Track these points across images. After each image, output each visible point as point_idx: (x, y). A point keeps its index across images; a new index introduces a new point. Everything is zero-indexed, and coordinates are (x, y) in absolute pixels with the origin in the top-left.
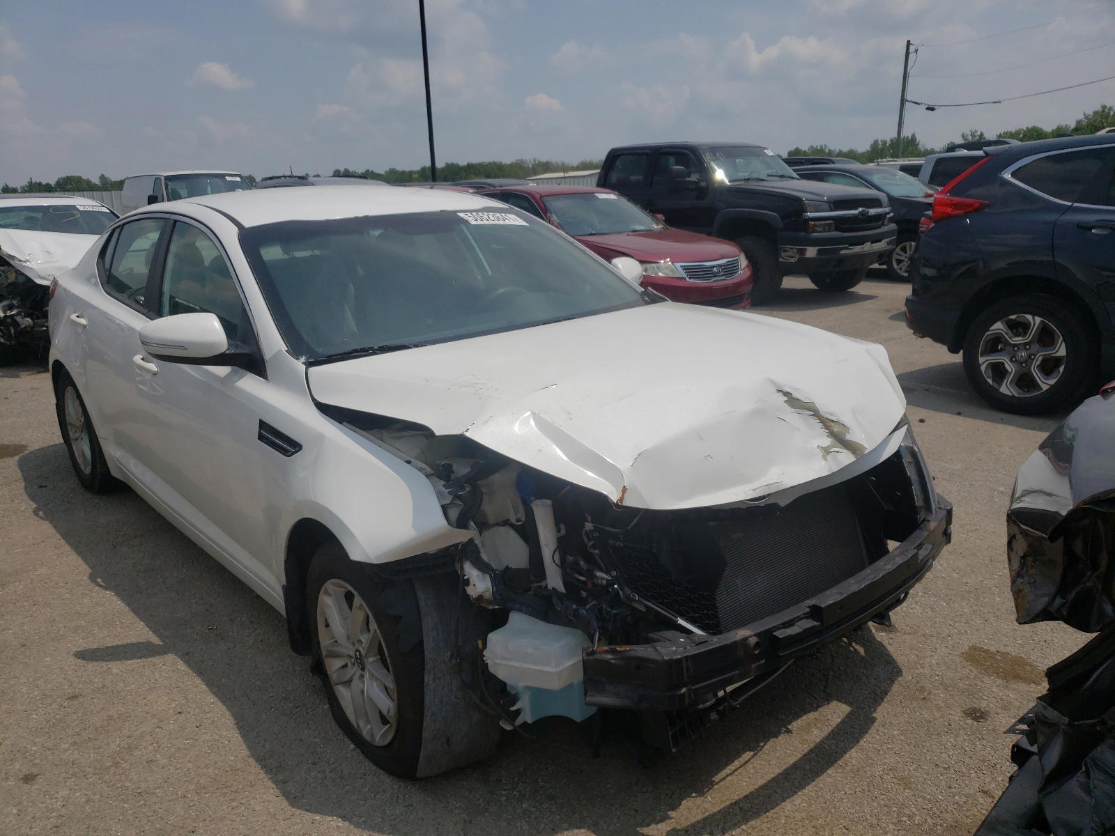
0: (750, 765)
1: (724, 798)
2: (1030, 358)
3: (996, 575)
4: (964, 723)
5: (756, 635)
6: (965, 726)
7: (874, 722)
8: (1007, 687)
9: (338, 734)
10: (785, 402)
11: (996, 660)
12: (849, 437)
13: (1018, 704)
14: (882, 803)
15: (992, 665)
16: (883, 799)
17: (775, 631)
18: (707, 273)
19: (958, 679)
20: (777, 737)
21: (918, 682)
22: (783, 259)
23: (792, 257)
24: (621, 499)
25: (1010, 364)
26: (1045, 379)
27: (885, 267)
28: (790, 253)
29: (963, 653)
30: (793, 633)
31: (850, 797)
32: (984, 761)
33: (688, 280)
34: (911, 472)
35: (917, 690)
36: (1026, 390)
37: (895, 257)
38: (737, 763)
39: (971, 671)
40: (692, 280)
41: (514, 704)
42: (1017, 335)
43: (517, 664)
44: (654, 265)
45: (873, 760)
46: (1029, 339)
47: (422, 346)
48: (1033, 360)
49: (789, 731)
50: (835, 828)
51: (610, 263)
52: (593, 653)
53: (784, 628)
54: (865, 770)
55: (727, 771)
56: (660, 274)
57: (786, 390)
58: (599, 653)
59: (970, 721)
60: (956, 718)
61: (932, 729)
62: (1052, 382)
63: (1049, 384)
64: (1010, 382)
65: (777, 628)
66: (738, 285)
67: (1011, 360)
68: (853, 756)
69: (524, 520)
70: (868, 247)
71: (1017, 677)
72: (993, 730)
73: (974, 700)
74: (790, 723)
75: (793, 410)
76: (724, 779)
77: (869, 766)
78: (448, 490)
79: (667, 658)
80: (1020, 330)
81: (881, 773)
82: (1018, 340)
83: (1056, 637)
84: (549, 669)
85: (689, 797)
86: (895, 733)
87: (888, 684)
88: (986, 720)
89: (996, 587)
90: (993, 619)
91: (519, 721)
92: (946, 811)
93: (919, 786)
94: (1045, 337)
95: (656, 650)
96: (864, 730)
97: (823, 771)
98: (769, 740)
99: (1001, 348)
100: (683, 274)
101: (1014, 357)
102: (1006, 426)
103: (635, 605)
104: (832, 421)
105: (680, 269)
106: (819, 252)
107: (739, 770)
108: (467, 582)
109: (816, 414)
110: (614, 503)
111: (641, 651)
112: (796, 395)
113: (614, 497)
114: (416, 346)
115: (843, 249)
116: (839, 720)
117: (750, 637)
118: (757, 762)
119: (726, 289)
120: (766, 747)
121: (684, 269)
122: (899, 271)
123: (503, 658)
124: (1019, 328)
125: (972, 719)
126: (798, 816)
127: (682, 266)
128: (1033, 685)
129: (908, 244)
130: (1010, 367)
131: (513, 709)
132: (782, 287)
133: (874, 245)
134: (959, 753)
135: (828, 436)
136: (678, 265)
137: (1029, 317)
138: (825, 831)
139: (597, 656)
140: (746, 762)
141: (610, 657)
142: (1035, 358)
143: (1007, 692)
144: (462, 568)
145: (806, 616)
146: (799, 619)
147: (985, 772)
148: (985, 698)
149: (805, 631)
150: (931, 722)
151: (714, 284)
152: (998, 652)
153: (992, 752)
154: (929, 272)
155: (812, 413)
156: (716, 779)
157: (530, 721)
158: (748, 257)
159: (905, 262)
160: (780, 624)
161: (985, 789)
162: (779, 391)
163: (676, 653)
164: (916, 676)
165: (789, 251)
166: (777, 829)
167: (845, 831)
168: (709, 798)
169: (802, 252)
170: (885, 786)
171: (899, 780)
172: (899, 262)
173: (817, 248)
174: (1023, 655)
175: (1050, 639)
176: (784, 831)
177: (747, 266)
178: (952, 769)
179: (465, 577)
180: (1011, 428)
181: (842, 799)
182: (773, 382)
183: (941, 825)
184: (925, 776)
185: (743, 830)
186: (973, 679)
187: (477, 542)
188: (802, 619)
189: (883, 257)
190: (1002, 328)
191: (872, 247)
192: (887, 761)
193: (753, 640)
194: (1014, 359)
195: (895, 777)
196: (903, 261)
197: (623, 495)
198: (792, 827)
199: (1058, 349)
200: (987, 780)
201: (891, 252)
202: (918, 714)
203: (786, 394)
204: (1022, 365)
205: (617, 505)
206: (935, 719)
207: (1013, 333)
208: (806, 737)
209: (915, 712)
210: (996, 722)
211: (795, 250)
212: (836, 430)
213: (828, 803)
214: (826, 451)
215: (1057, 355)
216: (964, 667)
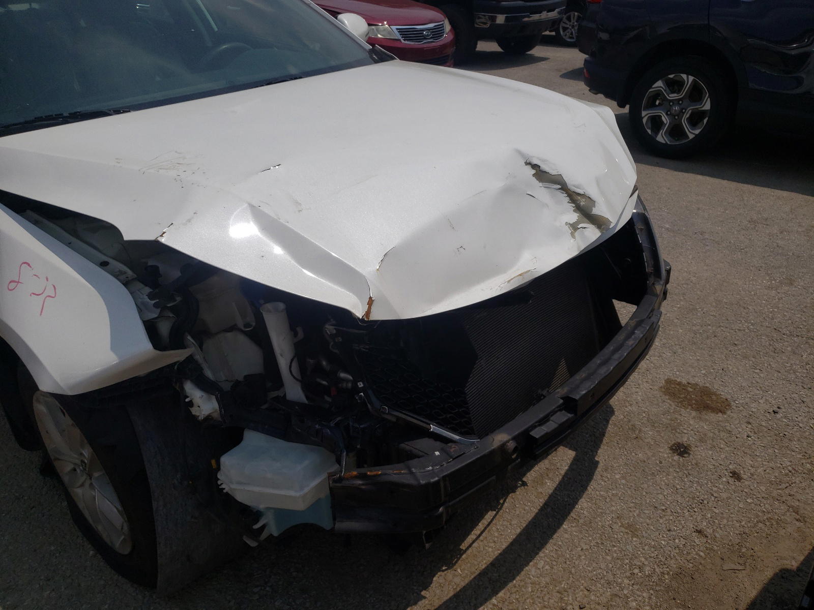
0: (493, 528)
1: (473, 570)
2: (682, 112)
3: (675, 307)
4: (672, 460)
5: (514, 439)
6: (674, 463)
7: (596, 467)
8: (700, 418)
9: (78, 537)
10: (534, 175)
11: (689, 392)
12: (596, 211)
13: (711, 435)
14: (615, 555)
15: (686, 397)
16: (615, 551)
17: (531, 430)
18: (418, 36)
19: (661, 415)
20: (514, 492)
21: (629, 421)
22: (478, 25)
23: (485, 23)
24: (368, 313)
25: (665, 116)
26: (693, 130)
27: (554, 33)
28: (483, 20)
29: (661, 388)
30: (549, 430)
31: (587, 553)
32: (693, 498)
33: (403, 41)
34: (642, 239)
35: (629, 429)
36: (676, 139)
37: (562, 24)
38: (481, 526)
39: (670, 405)
40: (406, 42)
41: (257, 521)
42: (673, 92)
43: (257, 489)
44: (373, 27)
45: (602, 509)
46: (682, 96)
47: (124, 112)
48: (684, 113)
49: (524, 484)
50: (577, 591)
51: (336, 18)
52: (341, 479)
53: (540, 425)
54: (597, 520)
55: (472, 536)
56: (379, 36)
57: (535, 162)
58: (348, 479)
59: (676, 457)
60: (666, 456)
61: (647, 470)
62: (697, 132)
63: (694, 134)
64: (665, 132)
65: (533, 427)
66: (444, 47)
67: (667, 114)
68: (583, 505)
69: (254, 324)
70: (545, 15)
71: (707, 407)
72: (696, 464)
73: (677, 434)
74: (524, 475)
75: (541, 184)
76: (470, 546)
77: (599, 516)
78: (153, 302)
79: (424, 482)
80: (676, 87)
81: (611, 522)
82: (673, 96)
83: (730, 365)
84: (292, 493)
85: (440, 571)
86: (617, 477)
87: (604, 425)
88: (689, 454)
89: (677, 319)
90: (680, 350)
91: (264, 535)
92: (670, 556)
93: (644, 533)
94: (695, 94)
95: (411, 473)
96: (590, 476)
97: (559, 525)
98: (508, 496)
99: (659, 103)
100: (398, 36)
101: (669, 111)
102: (661, 169)
103: (386, 416)
104: (579, 194)
105: (396, 32)
106: (507, 19)
107: (484, 534)
108: (191, 404)
109: (564, 188)
110: (359, 318)
111: (395, 473)
112: (544, 167)
113: (359, 312)
114: (117, 112)
115: (525, 17)
116: (567, 468)
117: (508, 441)
118: (499, 523)
119: (433, 50)
120: (506, 504)
121: (399, 32)
122: (564, 37)
123: (239, 483)
124: (674, 86)
125: (678, 454)
126: (543, 581)
127: (397, 29)
128: (720, 414)
129: (572, 13)
130: (665, 119)
131: (256, 527)
132: (477, 49)
133: (548, 13)
134: (672, 492)
135: (574, 211)
136: (394, 28)
137: (684, 76)
138: (568, 595)
139: (346, 483)
140: (489, 525)
141: (360, 482)
142: (685, 111)
143: (702, 424)
144: (183, 389)
145: (560, 408)
146: (553, 413)
147: (696, 510)
148: (685, 431)
149: (561, 425)
150: (644, 462)
151: (425, 46)
152: (689, 383)
153: (699, 488)
154: (604, 36)
155: (559, 187)
156: (463, 546)
157: (276, 534)
158: (451, 23)
159: (569, 30)
160: (536, 422)
161: (699, 529)
162: (527, 163)
163: (432, 474)
164: (627, 415)
165: (481, 18)
166: (525, 600)
167: (586, 592)
168: (459, 570)
169: (493, 19)
170: (616, 536)
171: (626, 528)
172: (565, 29)
173: (505, 15)
174: (708, 385)
175: (726, 366)
176: (531, 601)
177: (450, 31)
178: (669, 510)
179: (187, 400)
180: (665, 171)
181: (580, 556)
182: (520, 153)
183: (668, 574)
184: (648, 521)
185: (494, 605)
186: (673, 412)
187: (199, 357)
188: (556, 412)
189: (554, 24)
190: (662, 86)
191: (547, 15)
192: (614, 508)
193: (512, 445)
194: (669, 113)
195: (622, 526)
196: (568, 28)
197: (369, 308)
198: (539, 594)
199: (704, 105)
200: (699, 518)
201: (561, 20)
202: (633, 454)
203: (534, 166)
204: (675, 117)
205: (362, 320)
206: (648, 459)
207: (670, 90)
208: (540, 490)
209: (631, 453)
210: (697, 455)
211: (487, 17)
212: (582, 204)
213: (568, 563)
214: (574, 227)
215: (703, 109)
216: (664, 401)
